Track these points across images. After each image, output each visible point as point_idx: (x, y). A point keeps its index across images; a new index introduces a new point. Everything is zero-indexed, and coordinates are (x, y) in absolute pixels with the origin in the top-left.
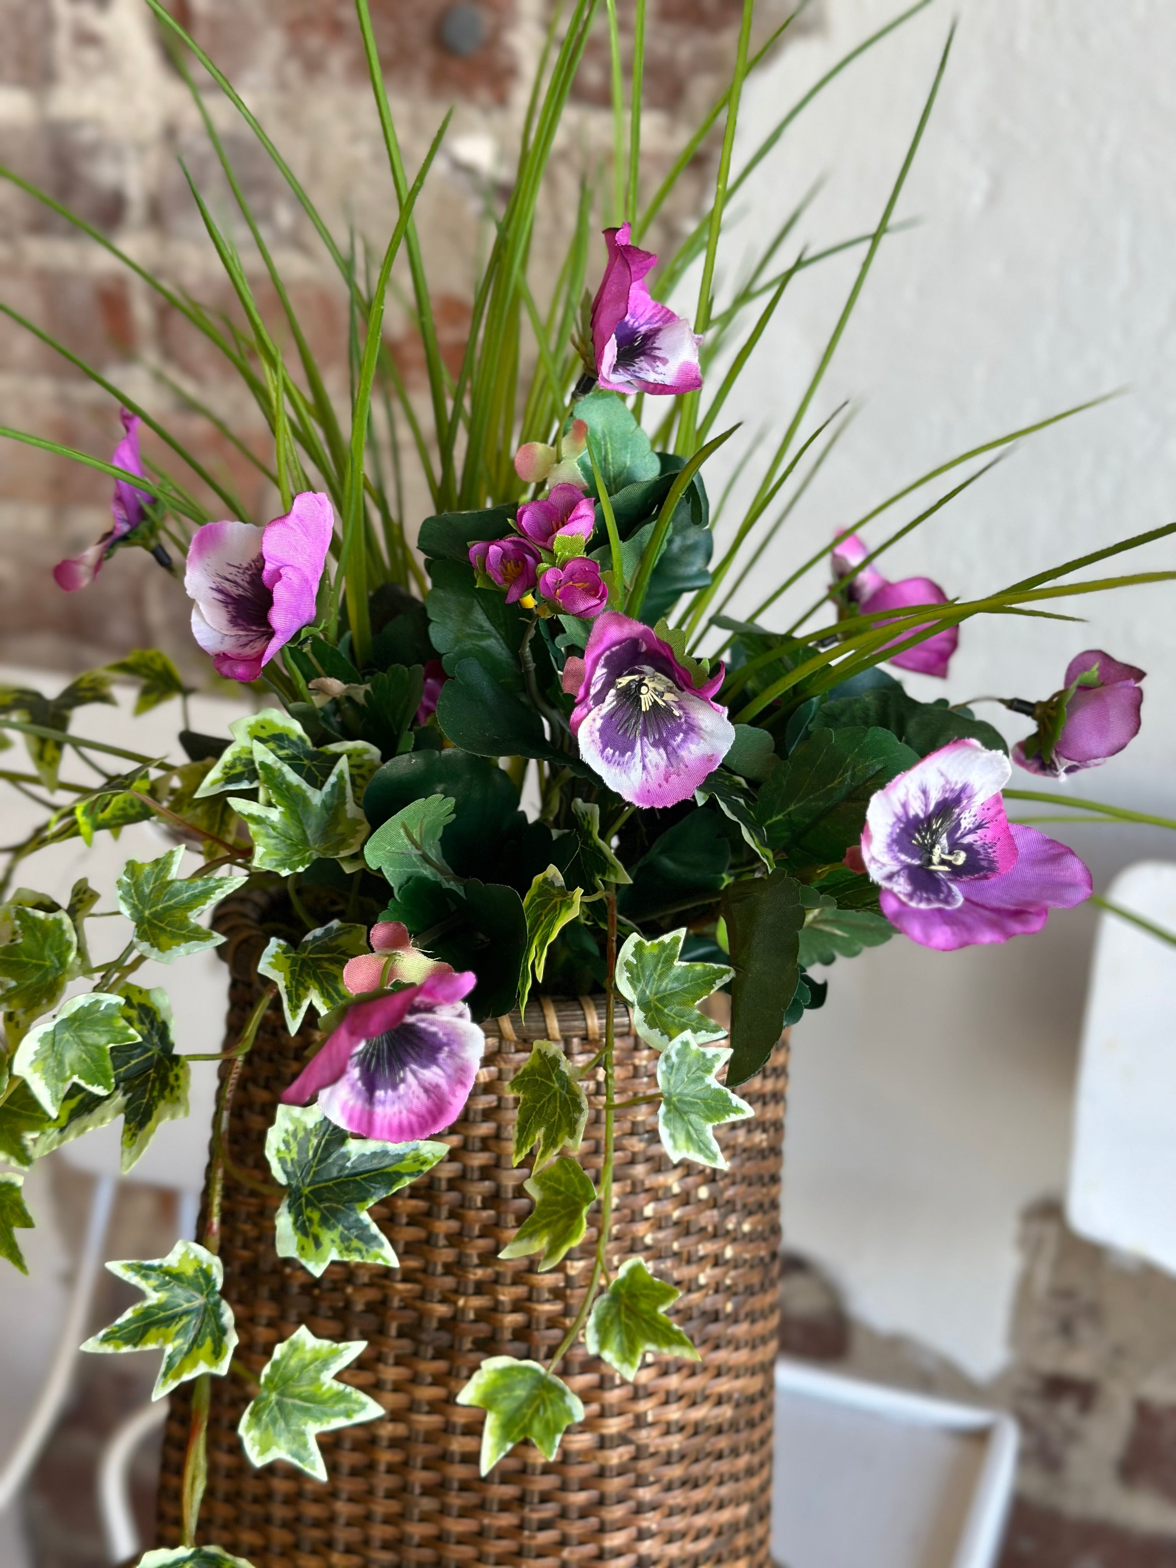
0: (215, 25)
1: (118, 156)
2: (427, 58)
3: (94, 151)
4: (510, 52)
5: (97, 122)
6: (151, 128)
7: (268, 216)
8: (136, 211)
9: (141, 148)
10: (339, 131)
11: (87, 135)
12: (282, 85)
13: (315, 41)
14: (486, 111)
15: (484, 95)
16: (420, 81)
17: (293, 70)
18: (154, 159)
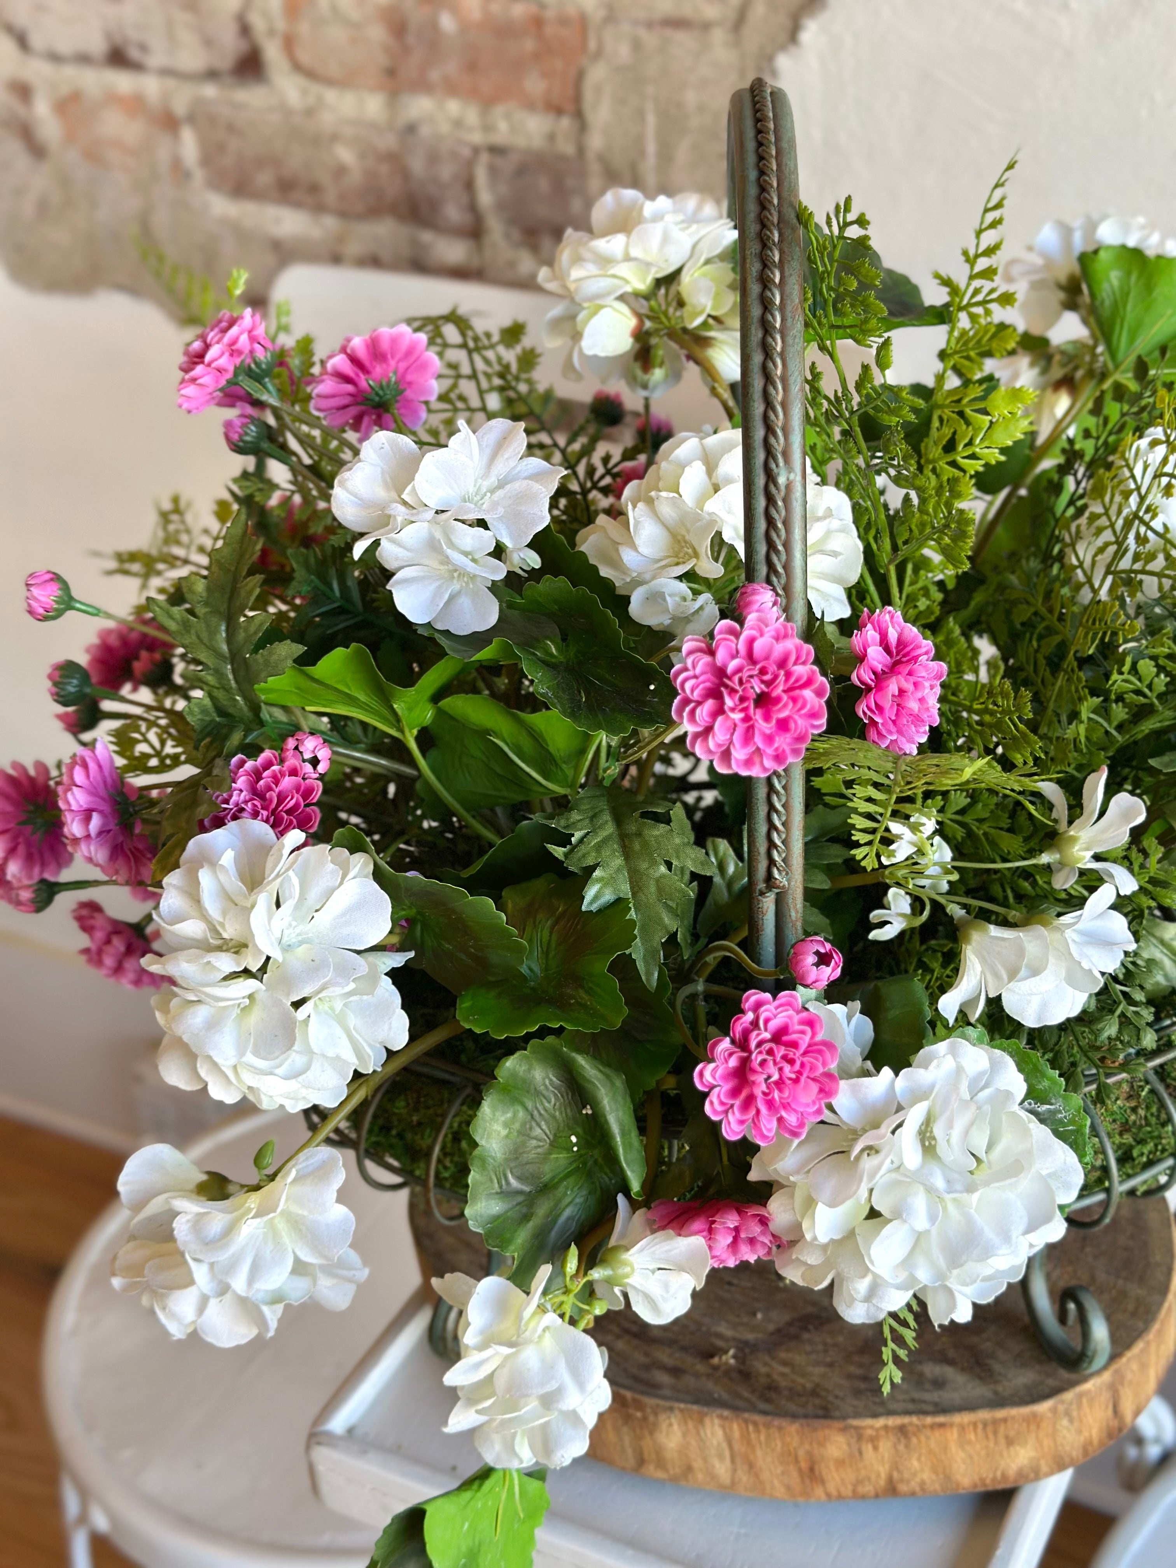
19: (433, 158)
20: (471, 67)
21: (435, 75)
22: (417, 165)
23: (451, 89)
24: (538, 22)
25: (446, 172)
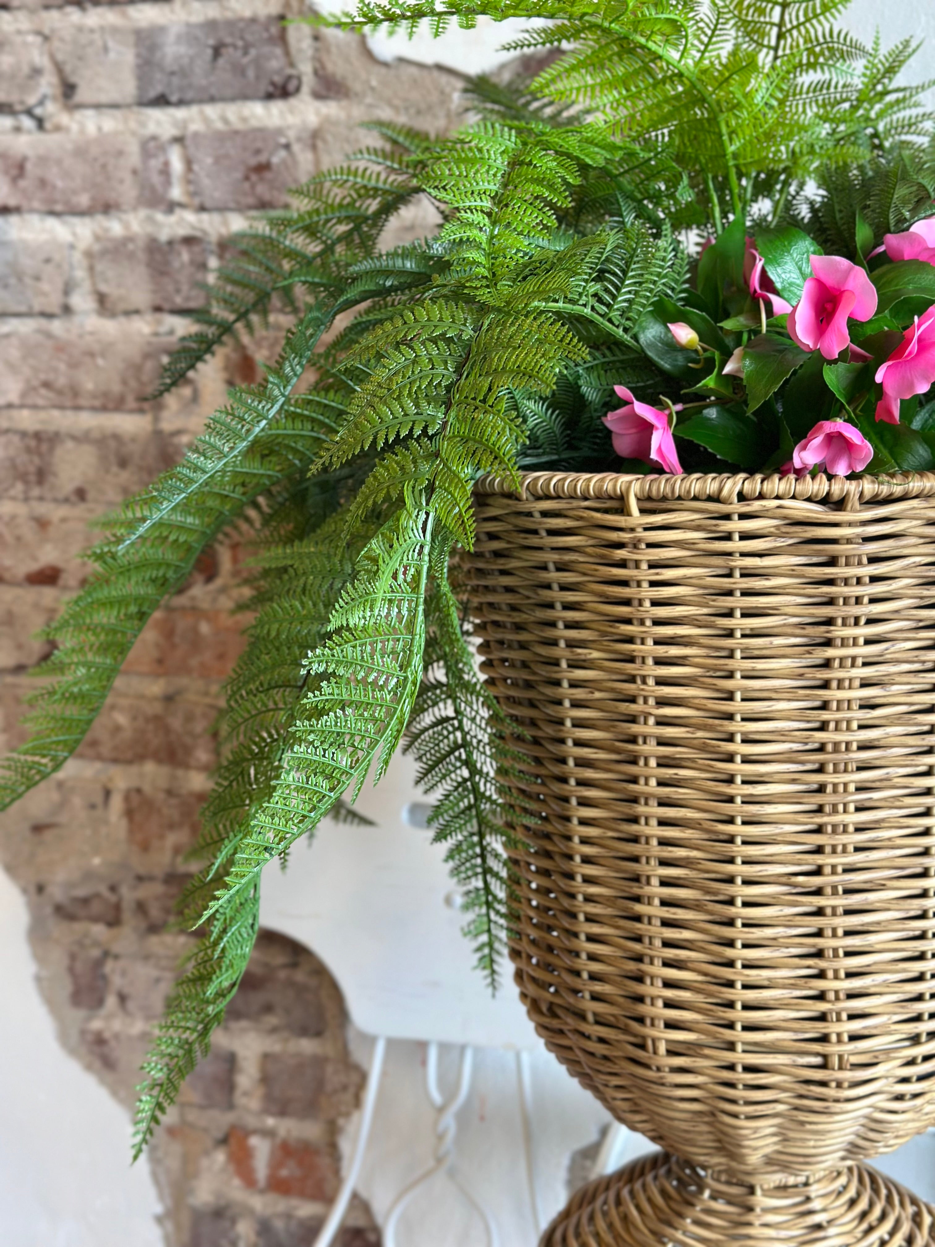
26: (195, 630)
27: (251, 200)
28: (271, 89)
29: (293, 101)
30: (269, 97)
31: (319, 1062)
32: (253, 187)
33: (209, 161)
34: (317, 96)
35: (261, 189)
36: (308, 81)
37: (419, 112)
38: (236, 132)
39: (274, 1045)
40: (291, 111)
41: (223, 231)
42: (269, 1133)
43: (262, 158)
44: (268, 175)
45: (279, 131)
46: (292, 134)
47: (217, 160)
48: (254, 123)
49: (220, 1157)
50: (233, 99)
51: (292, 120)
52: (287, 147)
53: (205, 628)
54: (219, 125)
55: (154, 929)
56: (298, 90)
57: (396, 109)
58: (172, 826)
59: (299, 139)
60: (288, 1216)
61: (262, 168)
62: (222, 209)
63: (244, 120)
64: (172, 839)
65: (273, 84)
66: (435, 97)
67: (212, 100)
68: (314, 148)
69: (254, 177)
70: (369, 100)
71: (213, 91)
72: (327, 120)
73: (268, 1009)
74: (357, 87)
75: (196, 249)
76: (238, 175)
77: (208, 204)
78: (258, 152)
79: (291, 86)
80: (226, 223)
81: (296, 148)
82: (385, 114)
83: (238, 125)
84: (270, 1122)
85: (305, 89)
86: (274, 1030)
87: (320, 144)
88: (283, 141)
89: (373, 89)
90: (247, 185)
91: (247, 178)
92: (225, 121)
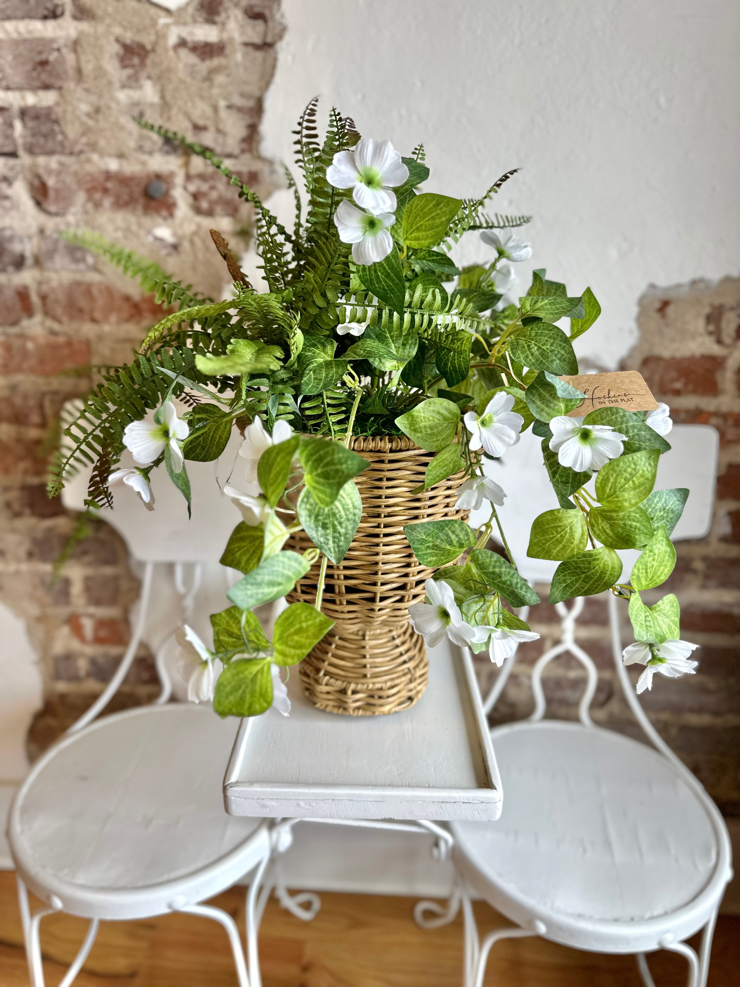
0: (57, 191)
1: (21, 241)
2: (142, 201)
3: (11, 239)
4: (173, 197)
5: (11, 228)
6: (34, 229)
7: (84, 260)
8: (29, 261)
9: (30, 238)
10: (110, 228)
11: (8, 233)
12: (86, 212)
13: (97, 196)
14: (165, 219)
15: (164, 213)
16: (139, 209)
17: (90, 206)
18: (35, 241)
19: (25, 397)
20: (42, 361)
21: (26, 365)
22: (18, 401)
23: (32, 371)
24: (69, 344)
25: (32, 402)
26: (24, 347)
27: (37, 84)
28: (46, 13)
29: (60, 21)
30: (45, 18)
31: (115, 579)
32: (39, 74)
33: (10, 58)
34: (75, 18)
35: (44, 77)
36: (69, 9)
37: (139, 31)
38: (25, 41)
39: (90, 571)
40: (60, 27)
41: (22, 104)
42: (91, 616)
43: (44, 57)
44: (48, 68)
45: (53, 40)
46: (61, 42)
47: (15, 57)
48: (37, 35)
49: (65, 630)
50: (23, 18)
51: (60, 33)
52: (58, 50)
53: (30, 345)
54: (15, 35)
55: (17, 515)
56: (62, 14)
57: (125, 28)
58: (21, 458)
59: (66, 46)
60: (105, 655)
61: (44, 63)
62: (20, 89)
63: (30, 32)
64: (22, 466)
65: (47, 9)
66: (147, 22)
67: (8, 18)
68: (75, 51)
69: (39, 69)
70: (108, 21)
71: (9, 12)
72: (81, 33)
73: (85, 553)
74: (99, 12)
75: (6, 114)
76: (29, 67)
77: (12, 85)
78: (40, 53)
79: (59, 11)
80: (23, 98)
81: (64, 51)
82: (118, 30)
83: (27, 36)
84: (92, 610)
85: (68, 14)
86: (89, 564)
87: (79, 49)
88: (55, 46)
89: (109, 15)
90: (35, 74)
91: (34, 69)
92: (19, 33)
